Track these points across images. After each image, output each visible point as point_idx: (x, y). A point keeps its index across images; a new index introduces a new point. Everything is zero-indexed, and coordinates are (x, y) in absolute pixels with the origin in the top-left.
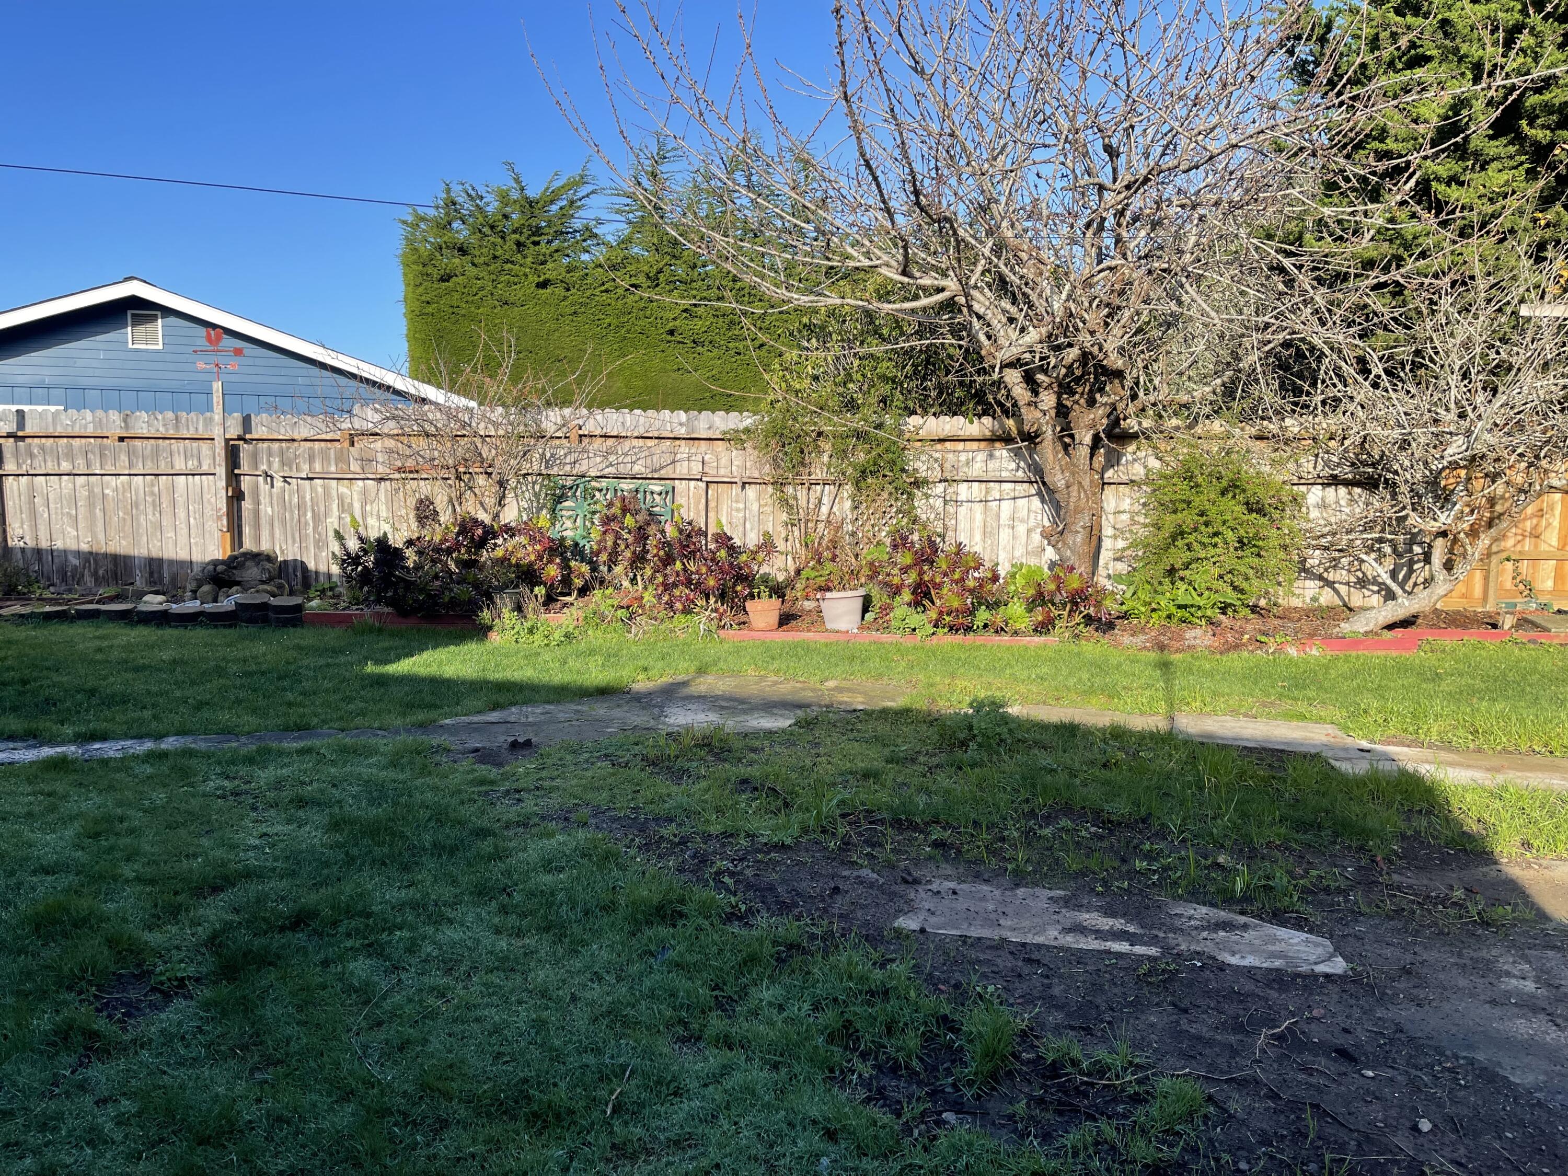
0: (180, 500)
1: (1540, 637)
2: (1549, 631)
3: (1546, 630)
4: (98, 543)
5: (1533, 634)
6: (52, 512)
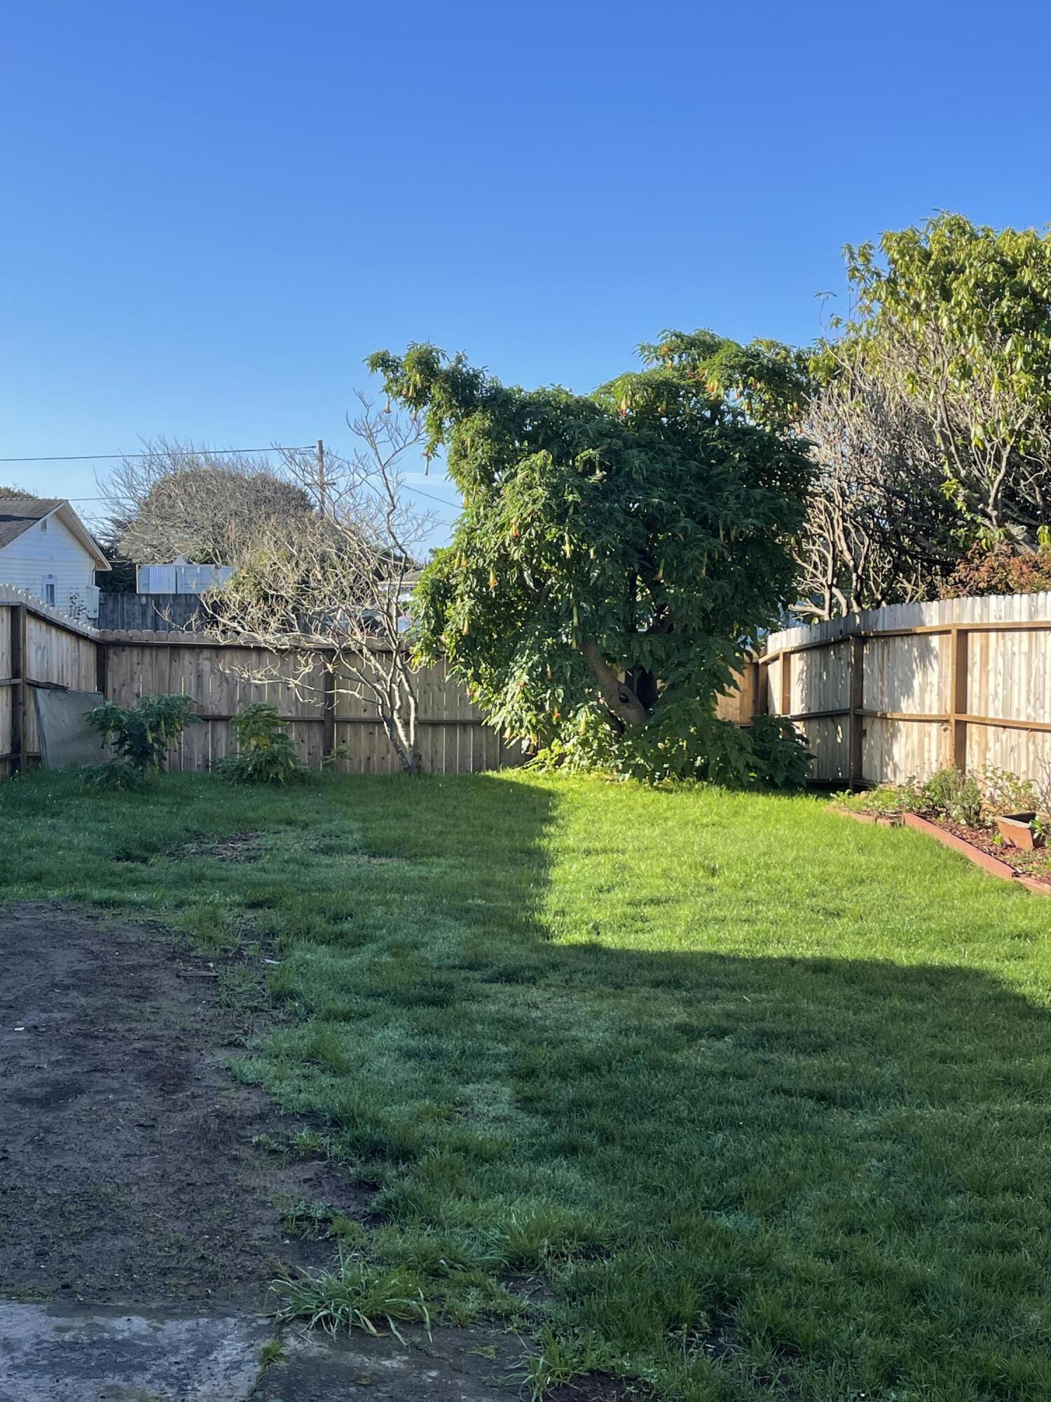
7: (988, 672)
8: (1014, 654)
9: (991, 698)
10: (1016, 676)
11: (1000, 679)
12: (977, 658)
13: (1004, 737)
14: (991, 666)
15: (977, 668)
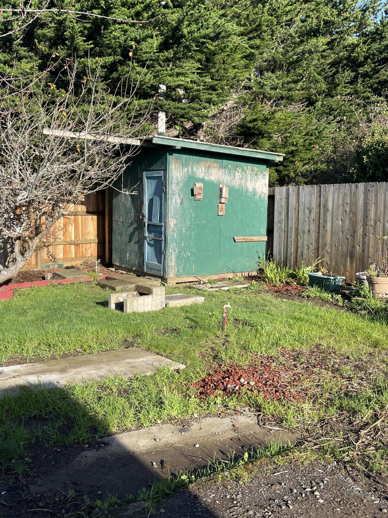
1: (63, 281)
2: (66, 278)
3: (64, 278)
5: (59, 281)
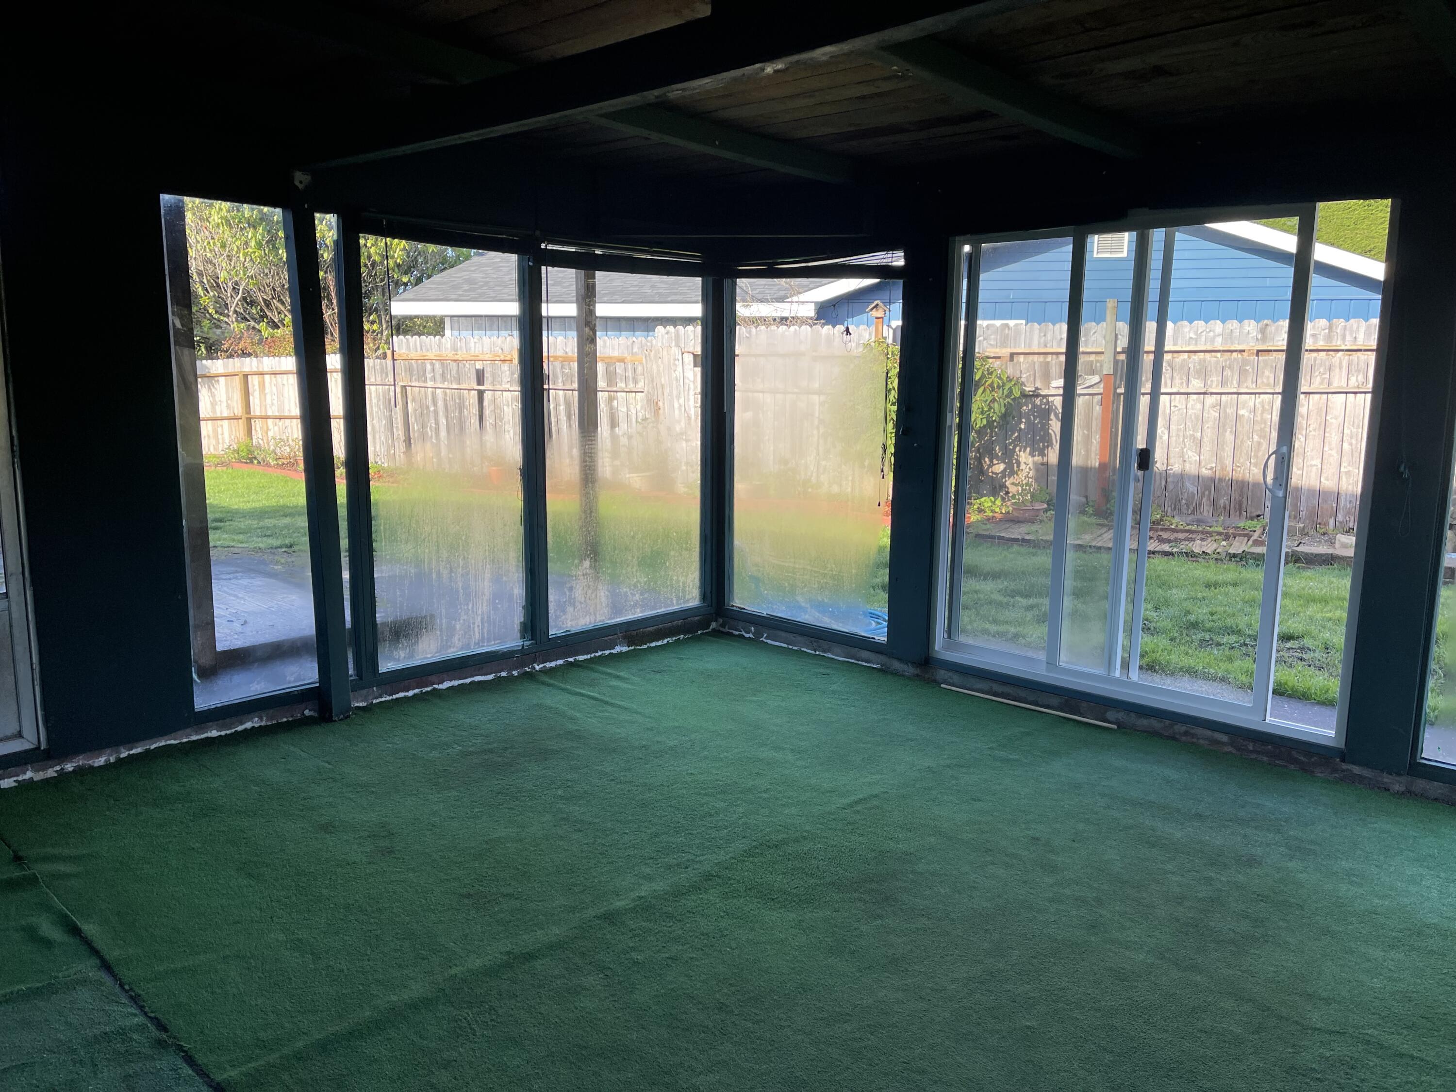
0: (1334, 422)
4: (1223, 469)
6: (1173, 433)
7: (265, 395)
8: (284, 385)
9: (268, 407)
10: (286, 395)
11: (275, 397)
12: (257, 387)
13: (281, 424)
14: (267, 391)
15: (257, 394)
